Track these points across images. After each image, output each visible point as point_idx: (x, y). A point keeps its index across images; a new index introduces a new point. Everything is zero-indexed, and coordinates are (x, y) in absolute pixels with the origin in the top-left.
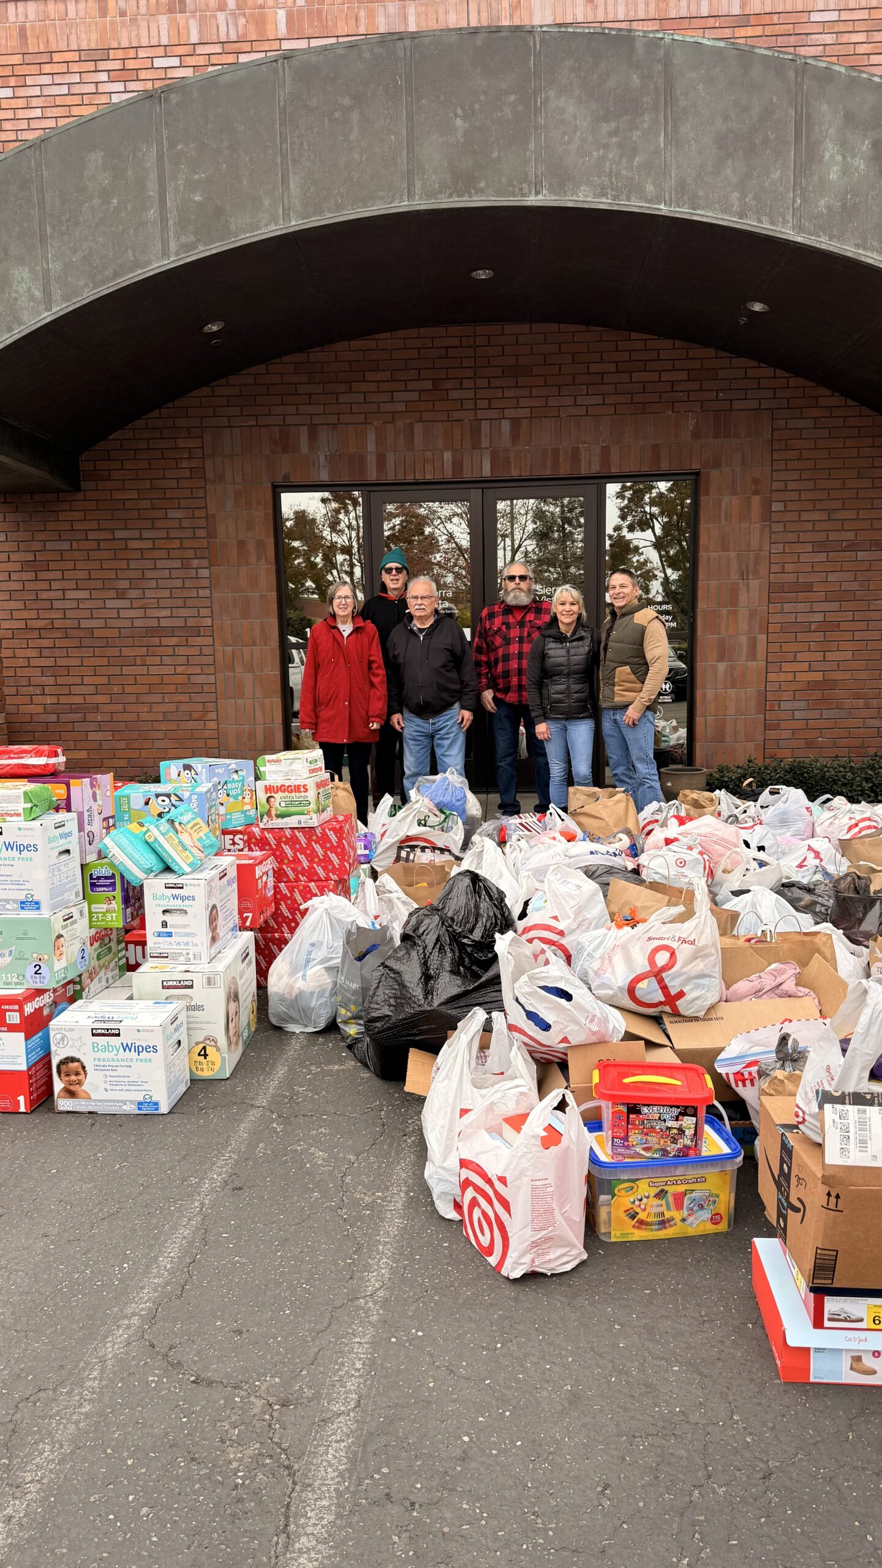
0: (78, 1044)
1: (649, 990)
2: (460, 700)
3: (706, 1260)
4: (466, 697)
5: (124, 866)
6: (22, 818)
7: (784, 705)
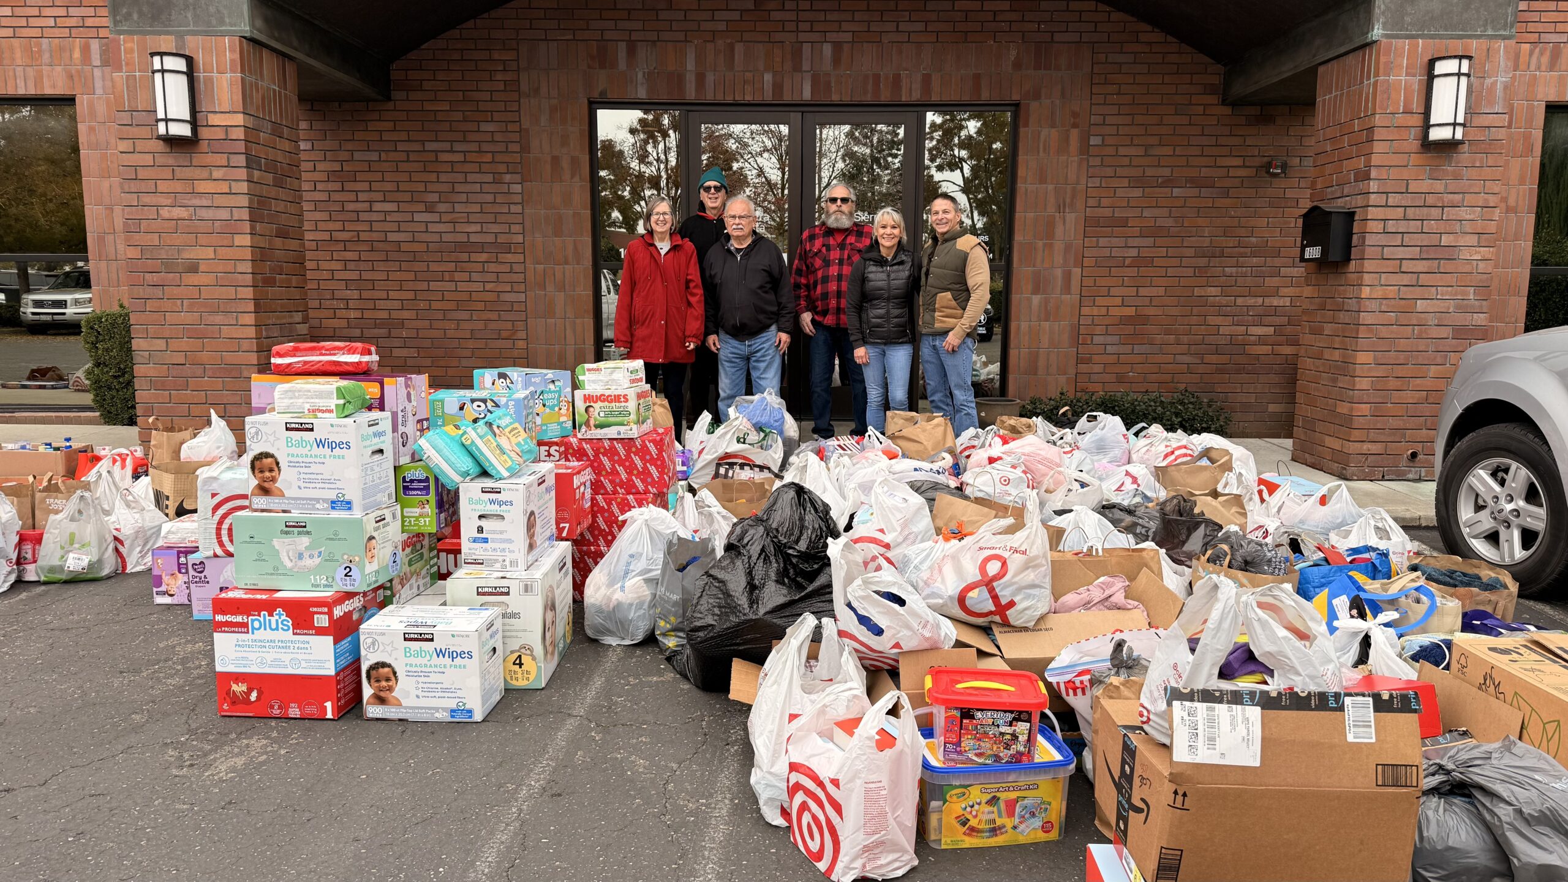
0: (389, 649)
1: (980, 600)
2: (777, 321)
3: (1037, 867)
4: (783, 319)
5: (440, 468)
6: (334, 415)
7: (1097, 340)
